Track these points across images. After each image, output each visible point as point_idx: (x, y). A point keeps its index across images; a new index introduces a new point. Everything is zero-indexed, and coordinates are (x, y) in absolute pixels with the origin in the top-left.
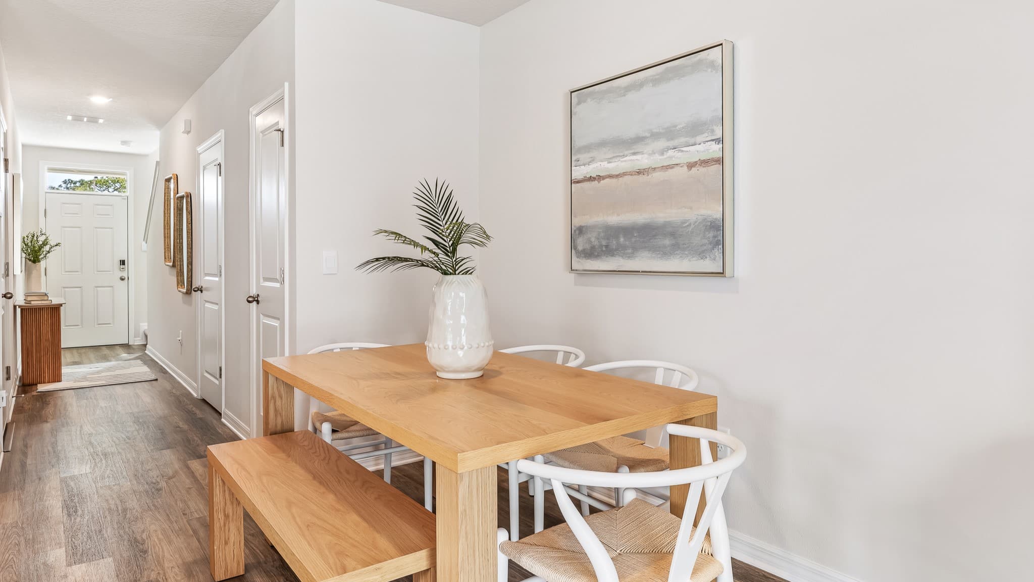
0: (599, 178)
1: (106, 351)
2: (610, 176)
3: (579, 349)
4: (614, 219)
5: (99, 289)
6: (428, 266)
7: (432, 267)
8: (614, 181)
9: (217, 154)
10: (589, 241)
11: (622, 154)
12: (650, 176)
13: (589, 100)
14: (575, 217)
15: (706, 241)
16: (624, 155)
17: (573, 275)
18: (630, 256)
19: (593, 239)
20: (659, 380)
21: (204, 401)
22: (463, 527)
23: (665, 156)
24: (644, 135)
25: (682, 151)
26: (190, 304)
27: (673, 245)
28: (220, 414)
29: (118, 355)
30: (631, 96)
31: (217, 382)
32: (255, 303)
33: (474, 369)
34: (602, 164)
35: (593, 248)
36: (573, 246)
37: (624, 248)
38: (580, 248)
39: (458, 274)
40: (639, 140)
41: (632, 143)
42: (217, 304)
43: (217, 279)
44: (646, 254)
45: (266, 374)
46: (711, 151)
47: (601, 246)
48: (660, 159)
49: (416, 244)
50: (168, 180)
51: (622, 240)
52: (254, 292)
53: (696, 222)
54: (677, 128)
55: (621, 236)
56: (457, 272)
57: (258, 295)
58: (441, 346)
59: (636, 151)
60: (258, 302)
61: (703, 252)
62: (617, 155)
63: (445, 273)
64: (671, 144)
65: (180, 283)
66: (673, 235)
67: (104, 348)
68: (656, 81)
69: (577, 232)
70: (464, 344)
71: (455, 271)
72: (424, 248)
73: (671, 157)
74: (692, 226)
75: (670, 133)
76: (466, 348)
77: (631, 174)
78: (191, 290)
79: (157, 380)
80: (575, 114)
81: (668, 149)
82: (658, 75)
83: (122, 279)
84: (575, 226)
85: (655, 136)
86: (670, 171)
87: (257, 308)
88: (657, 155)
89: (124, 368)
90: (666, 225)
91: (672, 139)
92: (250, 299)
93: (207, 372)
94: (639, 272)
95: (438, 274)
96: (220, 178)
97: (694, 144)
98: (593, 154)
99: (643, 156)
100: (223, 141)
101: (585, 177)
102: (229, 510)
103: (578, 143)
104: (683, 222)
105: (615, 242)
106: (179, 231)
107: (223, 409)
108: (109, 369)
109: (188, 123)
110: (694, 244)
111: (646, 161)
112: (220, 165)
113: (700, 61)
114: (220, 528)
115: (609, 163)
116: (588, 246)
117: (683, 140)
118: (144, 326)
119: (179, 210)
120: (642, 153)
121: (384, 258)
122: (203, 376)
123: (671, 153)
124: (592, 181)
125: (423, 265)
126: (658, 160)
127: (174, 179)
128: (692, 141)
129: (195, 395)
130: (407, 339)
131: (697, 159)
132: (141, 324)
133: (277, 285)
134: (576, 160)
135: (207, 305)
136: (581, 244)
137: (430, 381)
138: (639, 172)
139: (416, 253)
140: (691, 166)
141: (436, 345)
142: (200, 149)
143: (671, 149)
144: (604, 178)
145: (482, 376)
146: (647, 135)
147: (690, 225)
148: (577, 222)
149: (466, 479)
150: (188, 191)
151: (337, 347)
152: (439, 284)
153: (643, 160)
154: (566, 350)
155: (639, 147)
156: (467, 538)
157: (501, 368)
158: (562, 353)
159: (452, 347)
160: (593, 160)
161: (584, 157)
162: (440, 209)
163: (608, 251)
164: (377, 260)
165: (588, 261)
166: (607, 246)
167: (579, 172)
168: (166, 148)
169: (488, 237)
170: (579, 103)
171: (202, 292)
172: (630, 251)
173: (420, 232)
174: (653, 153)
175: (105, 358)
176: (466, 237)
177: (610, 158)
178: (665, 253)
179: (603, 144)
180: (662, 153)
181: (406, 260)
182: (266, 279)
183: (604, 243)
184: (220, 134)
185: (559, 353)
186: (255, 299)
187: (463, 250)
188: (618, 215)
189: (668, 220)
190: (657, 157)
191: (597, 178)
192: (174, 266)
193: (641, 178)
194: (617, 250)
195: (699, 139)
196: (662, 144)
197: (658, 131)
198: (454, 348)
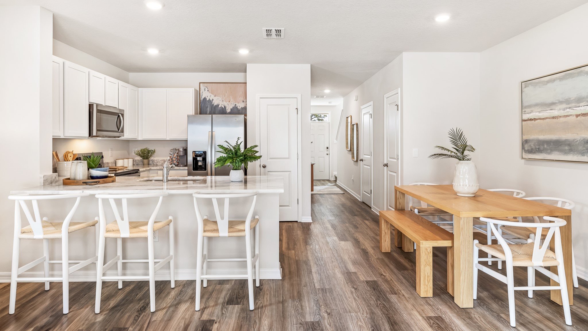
0: (535, 119)
1: (323, 182)
2: (540, 119)
3: (523, 191)
4: (542, 137)
5: (320, 158)
6: (453, 157)
7: (455, 158)
8: (542, 121)
9: (370, 110)
10: (530, 146)
11: (545, 110)
12: (558, 119)
13: (530, 86)
14: (524, 135)
15: (585, 148)
16: (546, 110)
17: (523, 160)
18: (549, 154)
19: (532, 145)
20: (559, 205)
21: (363, 202)
22: (462, 232)
23: (565, 111)
24: (556, 102)
25: (573, 109)
26: (357, 166)
27: (570, 150)
28: (371, 208)
29: (327, 184)
30: (550, 85)
31: (369, 196)
32: (386, 167)
33: (471, 193)
34: (536, 113)
35: (532, 149)
36: (523, 148)
37: (547, 150)
38: (526, 149)
39: (465, 160)
40: (553, 104)
41: (551, 105)
42: (369, 166)
43: (369, 157)
44: (557, 153)
45: (396, 191)
46: (586, 110)
47: (536, 148)
48: (563, 112)
49: (449, 150)
50: (347, 118)
51: (546, 146)
52: (385, 162)
53: (580, 140)
54: (571, 99)
55: (545, 144)
56: (464, 160)
57: (387, 164)
58: (458, 185)
59: (552, 108)
60: (387, 166)
61: (584, 153)
62: (543, 110)
63: (460, 160)
64: (568, 106)
65: (353, 157)
66: (569, 145)
67: (321, 181)
68: (561, 79)
69: (525, 142)
70: (467, 184)
71: (464, 159)
72: (452, 152)
73: (568, 112)
74: (578, 142)
75: (567, 101)
76: (467, 186)
77: (549, 118)
78: (358, 160)
79: (344, 194)
80: (524, 92)
81: (567, 108)
82: (561, 76)
83: (327, 154)
84: (524, 139)
85: (561, 102)
86: (568, 117)
87: (387, 168)
88: (561, 110)
89: (331, 188)
90: (566, 140)
91: (569, 104)
92: (385, 165)
93: (365, 191)
94: (554, 160)
95: (457, 160)
96: (371, 119)
97: (579, 107)
98: (533, 109)
99: (555, 111)
100: (372, 105)
101: (528, 119)
102: (386, 231)
103: (525, 104)
104: (574, 140)
105: (542, 147)
106: (352, 138)
107: (372, 206)
108: (326, 188)
109: (357, 97)
110: (579, 150)
111: (557, 113)
112: (371, 114)
113: (581, 71)
114: (384, 236)
115: (539, 113)
116: (530, 148)
117: (573, 105)
118: (335, 173)
119: (352, 129)
120: (555, 109)
121: (437, 154)
122: (363, 194)
123: (568, 110)
124: (532, 120)
125: (452, 157)
126: (562, 113)
127: (350, 117)
128: (578, 105)
129: (360, 200)
130: (446, 183)
131: (580, 113)
132: (334, 172)
133: (395, 160)
134: (524, 111)
135: (365, 166)
136: (527, 147)
137: (455, 196)
138: (553, 118)
139: (449, 153)
140: (577, 116)
141: (456, 184)
142: (362, 107)
143: (568, 108)
144: (537, 119)
145: (475, 196)
146: (557, 102)
147: (577, 141)
148: (525, 138)
149: (463, 219)
150: (357, 123)
151: (419, 184)
152: (457, 163)
153: (555, 113)
154: (518, 192)
155: (553, 107)
156: (463, 236)
157: (483, 195)
158: (516, 193)
159: (462, 185)
160: (532, 112)
161: (528, 110)
162: (458, 138)
163: (539, 151)
164: (435, 155)
165: (530, 154)
166: (539, 149)
167: (525, 117)
168: (346, 105)
169: (474, 149)
170: (525, 87)
171: (363, 161)
172: (549, 151)
173: (450, 146)
174: (560, 109)
175: (323, 184)
176: (467, 148)
177: (540, 111)
178: (566, 153)
179: (536, 105)
180: (564, 110)
181: (446, 155)
182: (390, 158)
183: (537, 147)
184: (371, 103)
185: (515, 193)
186: (386, 165)
187: (466, 153)
188: (544, 135)
189: (567, 139)
190: (562, 111)
191: (534, 119)
192: (350, 150)
193: (554, 120)
194: (543, 150)
195: (581, 104)
196: (564, 106)
197: (562, 100)
198: (463, 185)
